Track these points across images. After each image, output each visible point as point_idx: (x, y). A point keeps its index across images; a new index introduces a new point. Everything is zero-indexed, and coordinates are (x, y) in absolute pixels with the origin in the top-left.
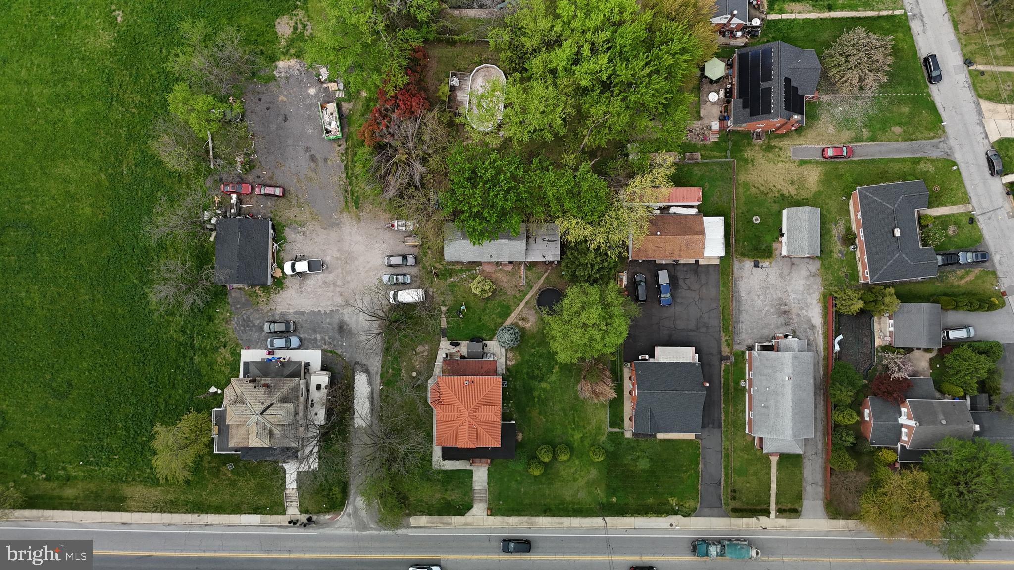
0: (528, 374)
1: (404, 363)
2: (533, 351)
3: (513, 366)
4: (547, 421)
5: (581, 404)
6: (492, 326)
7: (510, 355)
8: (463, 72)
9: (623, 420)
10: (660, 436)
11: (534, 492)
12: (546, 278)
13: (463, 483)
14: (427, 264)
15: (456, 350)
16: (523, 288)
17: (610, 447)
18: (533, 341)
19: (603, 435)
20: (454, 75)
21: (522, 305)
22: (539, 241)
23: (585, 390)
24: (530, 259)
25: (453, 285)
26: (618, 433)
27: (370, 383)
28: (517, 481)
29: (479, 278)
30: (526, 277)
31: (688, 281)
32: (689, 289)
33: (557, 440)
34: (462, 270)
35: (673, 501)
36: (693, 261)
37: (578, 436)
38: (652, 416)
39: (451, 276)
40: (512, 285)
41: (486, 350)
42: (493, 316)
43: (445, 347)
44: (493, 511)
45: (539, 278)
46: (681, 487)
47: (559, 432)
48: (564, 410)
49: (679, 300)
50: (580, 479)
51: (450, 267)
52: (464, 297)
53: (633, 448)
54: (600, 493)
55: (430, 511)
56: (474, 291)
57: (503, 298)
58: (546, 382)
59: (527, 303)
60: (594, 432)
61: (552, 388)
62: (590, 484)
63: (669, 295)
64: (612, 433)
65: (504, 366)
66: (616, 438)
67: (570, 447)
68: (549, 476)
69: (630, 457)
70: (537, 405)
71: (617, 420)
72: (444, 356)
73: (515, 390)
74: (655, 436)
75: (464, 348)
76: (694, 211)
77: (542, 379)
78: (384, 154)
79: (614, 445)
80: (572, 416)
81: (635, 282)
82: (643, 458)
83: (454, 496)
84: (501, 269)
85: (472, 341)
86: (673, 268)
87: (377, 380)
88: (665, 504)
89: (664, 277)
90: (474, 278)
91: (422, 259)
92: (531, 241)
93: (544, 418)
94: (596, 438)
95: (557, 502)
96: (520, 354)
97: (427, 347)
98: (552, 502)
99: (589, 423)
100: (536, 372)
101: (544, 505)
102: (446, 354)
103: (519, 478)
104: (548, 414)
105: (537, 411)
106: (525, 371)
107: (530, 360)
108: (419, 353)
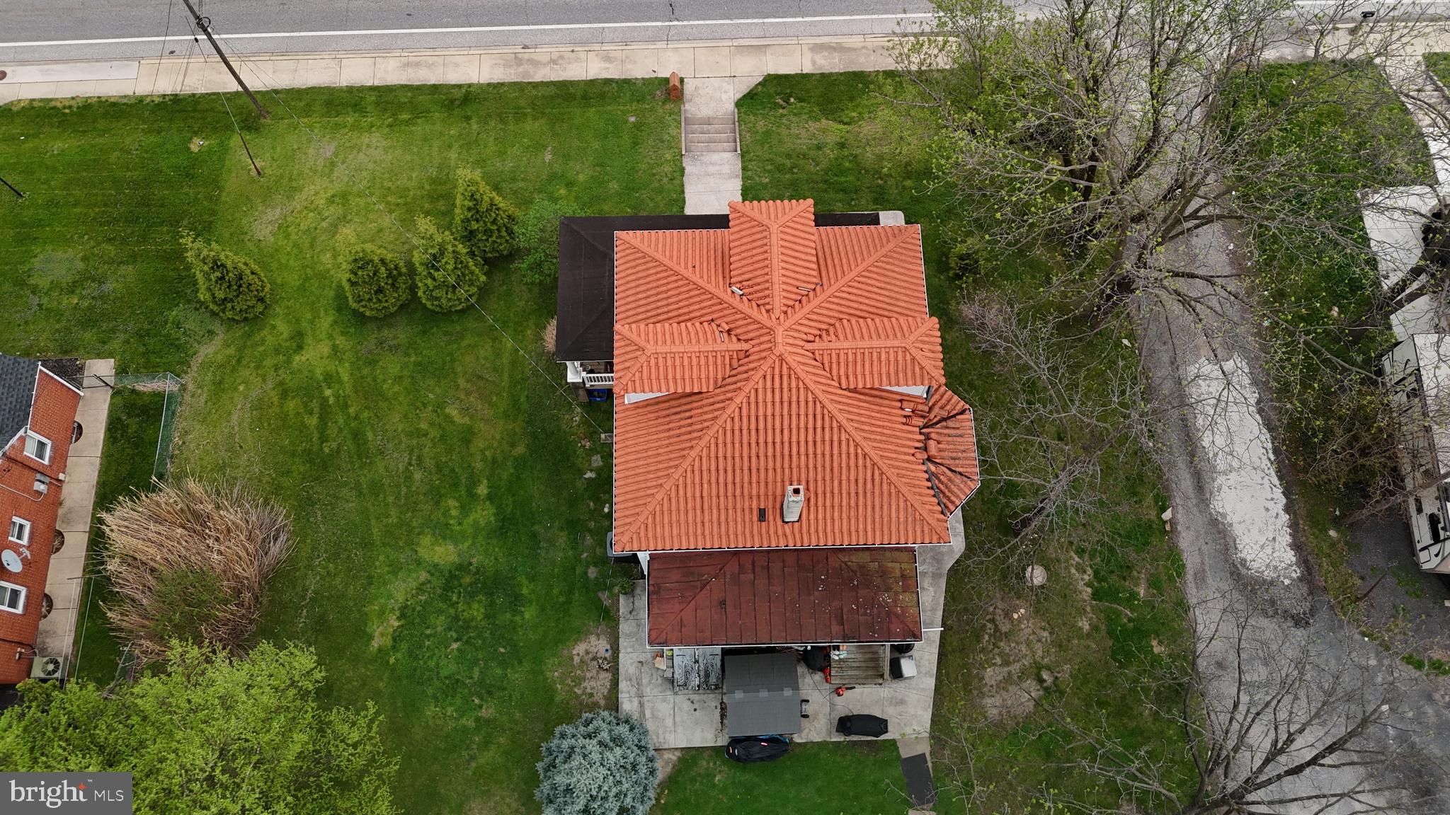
0: (516, 601)
1: (1085, 625)
2: (487, 712)
3: (581, 635)
4: (439, 407)
5: (286, 482)
7: (597, 685)
9: (114, 426)
13: (780, 169)
15: (851, 700)
17: (186, 321)
18: (486, 758)
19: (205, 366)
26: (140, 377)
27: (1219, 531)
28: (570, 184)
33: (400, 334)
37: (315, 356)
41: (712, 701)
43: (907, 713)
44: (663, 92)
47: (392, 365)
48: (363, 453)
50: (321, 202)
53: (88, 324)
54: (247, 160)
58: (434, 569)
60: (244, 373)
61: (411, 544)
62: (282, 187)
64: (168, 373)
65: (624, 627)
66: (154, 353)
69: (109, 286)
70: (479, 465)
71: (139, 427)
72: (907, 666)
73: (573, 527)
75: (815, 712)
77: (451, 579)
79: (168, 330)
80: (332, 431)
82: (55, 287)
83: (810, 131)
85: (782, 746)
87: (1191, 545)
93: (448, 418)
94: (241, 349)
95: (419, 129)
96: (549, 692)
97: (993, 706)
98: (438, 127)
99: (260, 406)
100: (476, 611)
101: (468, 118)
102: (897, 673)
103: (563, 192)
104: (435, 433)
105: (479, 443)
106: (529, 613)
107: (503, 664)
108: (1023, 675)
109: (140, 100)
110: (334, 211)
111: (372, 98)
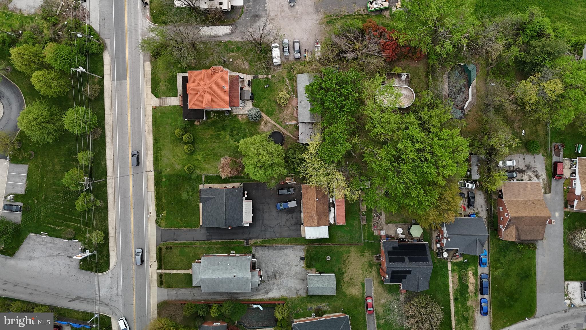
0: (234, 127)
1: (237, 54)
2: (247, 130)
3: (238, 119)
4: (207, 139)
5: (218, 159)
6: (261, 106)
7: (244, 116)
8: (410, 82)
9: (209, 183)
10: (201, 205)
11: (166, 133)
12: (290, 137)
13: (170, 91)
14: (295, 66)
15: (246, 84)
16: (284, 123)
17: (193, 176)
18: (253, 130)
19: (201, 172)
20: (408, 76)
21: (274, 123)
22: (311, 130)
23: (226, 160)
24: (300, 126)
25: (284, 81)
26: (202, 181)
27: (225, 35)
28: (172, 123)
29: (288, 96)
30: (290, 125)
31: (291, 219)
32: (287, 220)
33: (196, 145)
34: (293, 86)
35: (164, 214)
36: (302, 222)
37: (199, 157)
38: (211, 198)
39: (289, 80)
40: (285, 117)
41: (246, 102)
42: (267, 106)
43: (248, 78)
44: (154, 109)
45: (290, 133)
46: (172, 218)
47: (201, 146)
48: (214, 149)
49: (280, 214)
50: (175, 159)
51: (295, 79)
52: (277, 88)
53: (194, 189)
54: (167, 172)
55: (154, 73)
56: (280, 93)
57: (278, 111)
58: (230, 138)
59: (275, 125)
60: (202, 167)
61: (226, 141)
62: (172, 165)
63: (282, 207)
64: (202, 177)
65: (237, 113)
66: (199, 180)
67: (192, 152)
68: (175, 141)
69: (188, 188)
70: (216, 133)
71: (209, 180)
72: (242, 77)
73: (224, 120)
74: (201, 202)
75: (248, 89)
76: (332, 221)
77: (231, 136)
78: (358, 35)
79: (195, 178)
80: (210, 154)
81: (289, 188)
82: (188, 195)
83: (162, 86)
84: (294, 109)
85: (252, 93)
86: (298, 210)
87: (227, 39)
88: (162, 209)
89: (292, 204)
90: (288, 94)
91: (298, 62)
92: (311, 126)
93: (209, 138)
94: (198, 168)
95: (161, 147)
96: (246, 123)
97: (247, 67)
98: (161, 144)
99: (207, 164)
100: (235, 132)
101: (159, 139)
102: (243, 79)
103: (173, 124)
104: (211, 140)
105: (213, 133)
106: (236, 126)
107: (242, 128)
108: (243, 63)
109: (155, 190)
110: (176, 157)
111: (155, 155)
